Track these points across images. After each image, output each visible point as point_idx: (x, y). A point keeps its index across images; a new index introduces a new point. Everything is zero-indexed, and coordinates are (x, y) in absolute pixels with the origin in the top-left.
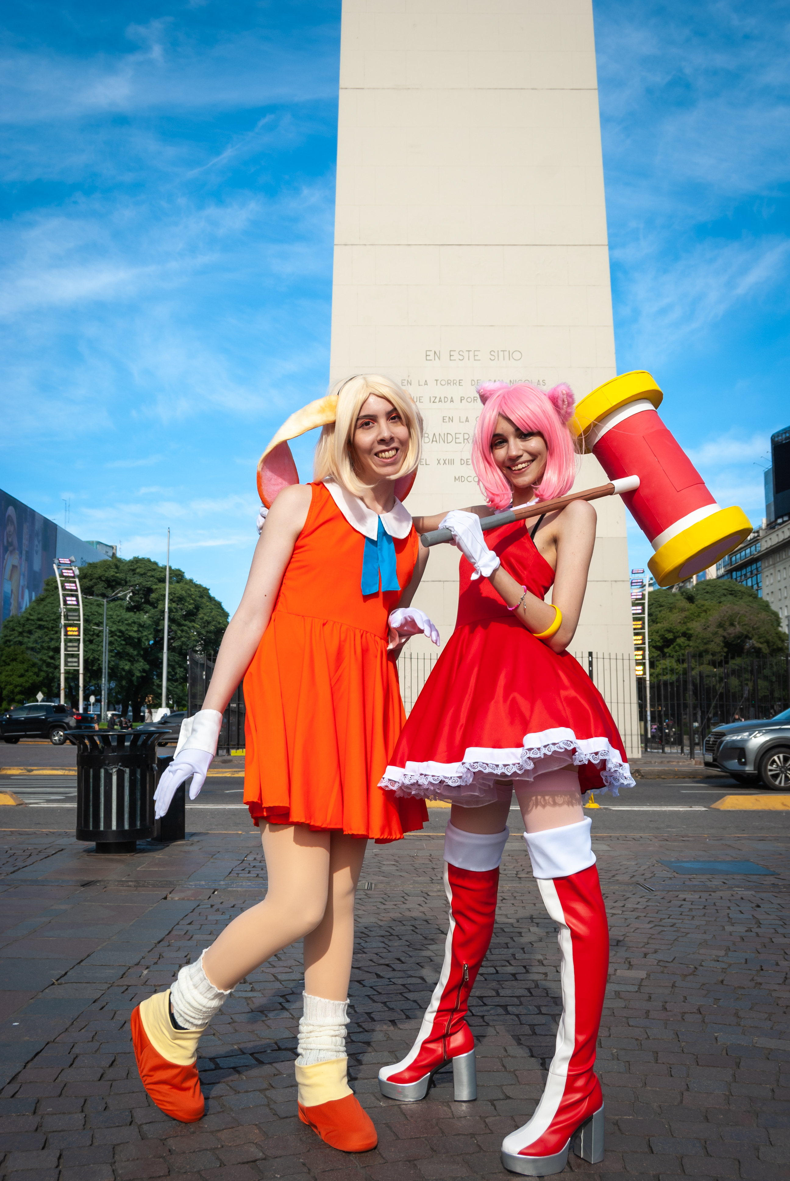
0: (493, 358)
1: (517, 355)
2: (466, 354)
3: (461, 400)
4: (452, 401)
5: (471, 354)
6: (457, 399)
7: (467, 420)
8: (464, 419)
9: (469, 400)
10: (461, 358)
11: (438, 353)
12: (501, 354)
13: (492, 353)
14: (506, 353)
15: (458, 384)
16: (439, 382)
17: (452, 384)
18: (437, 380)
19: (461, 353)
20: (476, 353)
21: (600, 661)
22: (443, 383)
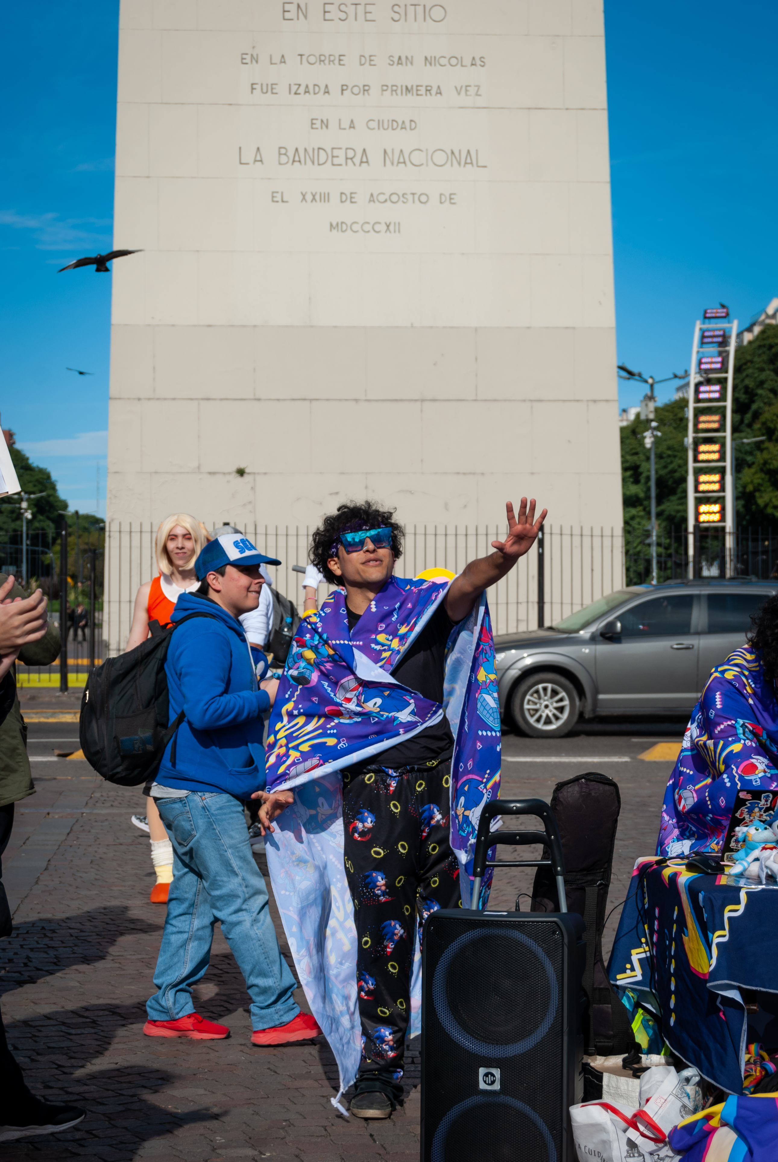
0: (396, 17)
1: (437, 13)
2: (351, 10)
3: (343, 90)
4: (327, 92)
5: (360, 8)
6: (335, 89)
7: (352, 126)
8: (346, 124)
9: (356, 90)
10: (343, 16)
11: (303, 7)
12: (411, 10)
13: (396, 8)
14: (420, 9)
15: (337, 62)
16: (304, 58)
17: (327, 62)
18: (301, 55)
19: (343, 8)
20: (369, 8)
21: (556, 539)
22: (312, 59)
